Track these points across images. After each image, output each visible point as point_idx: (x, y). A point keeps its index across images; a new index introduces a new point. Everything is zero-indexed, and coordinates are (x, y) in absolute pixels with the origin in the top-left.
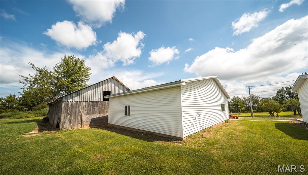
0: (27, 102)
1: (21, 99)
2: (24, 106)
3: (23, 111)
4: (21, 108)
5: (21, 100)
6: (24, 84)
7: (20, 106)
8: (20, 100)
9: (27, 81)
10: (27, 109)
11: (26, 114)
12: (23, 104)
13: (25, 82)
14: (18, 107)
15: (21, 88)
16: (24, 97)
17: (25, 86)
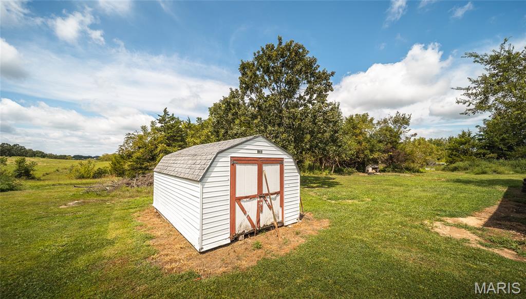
0: (493, 142)
1: (481, 137)
2: (488, 150)
3: (489, 160)
4: (484, 155)
5: (481, 139)
6: (465, 103)
7: (482, 151)
8: (479, 140)
9: (469, 95)
10: (495, 155)
11: (494, 166)
12: (486, 146)
13: (467, 98)
14: (478, 152)
15: (462, 114)
16: (486, 132)
17: (469, 108)
